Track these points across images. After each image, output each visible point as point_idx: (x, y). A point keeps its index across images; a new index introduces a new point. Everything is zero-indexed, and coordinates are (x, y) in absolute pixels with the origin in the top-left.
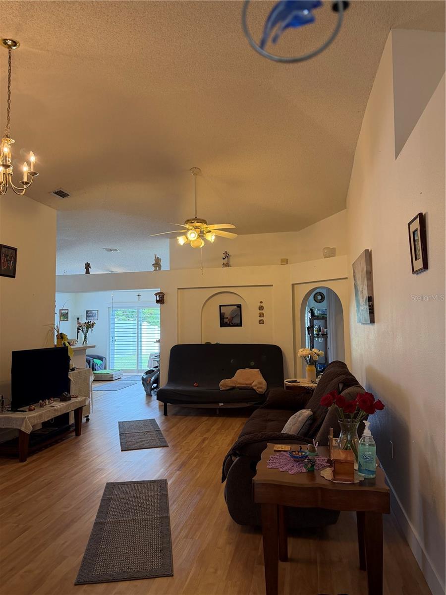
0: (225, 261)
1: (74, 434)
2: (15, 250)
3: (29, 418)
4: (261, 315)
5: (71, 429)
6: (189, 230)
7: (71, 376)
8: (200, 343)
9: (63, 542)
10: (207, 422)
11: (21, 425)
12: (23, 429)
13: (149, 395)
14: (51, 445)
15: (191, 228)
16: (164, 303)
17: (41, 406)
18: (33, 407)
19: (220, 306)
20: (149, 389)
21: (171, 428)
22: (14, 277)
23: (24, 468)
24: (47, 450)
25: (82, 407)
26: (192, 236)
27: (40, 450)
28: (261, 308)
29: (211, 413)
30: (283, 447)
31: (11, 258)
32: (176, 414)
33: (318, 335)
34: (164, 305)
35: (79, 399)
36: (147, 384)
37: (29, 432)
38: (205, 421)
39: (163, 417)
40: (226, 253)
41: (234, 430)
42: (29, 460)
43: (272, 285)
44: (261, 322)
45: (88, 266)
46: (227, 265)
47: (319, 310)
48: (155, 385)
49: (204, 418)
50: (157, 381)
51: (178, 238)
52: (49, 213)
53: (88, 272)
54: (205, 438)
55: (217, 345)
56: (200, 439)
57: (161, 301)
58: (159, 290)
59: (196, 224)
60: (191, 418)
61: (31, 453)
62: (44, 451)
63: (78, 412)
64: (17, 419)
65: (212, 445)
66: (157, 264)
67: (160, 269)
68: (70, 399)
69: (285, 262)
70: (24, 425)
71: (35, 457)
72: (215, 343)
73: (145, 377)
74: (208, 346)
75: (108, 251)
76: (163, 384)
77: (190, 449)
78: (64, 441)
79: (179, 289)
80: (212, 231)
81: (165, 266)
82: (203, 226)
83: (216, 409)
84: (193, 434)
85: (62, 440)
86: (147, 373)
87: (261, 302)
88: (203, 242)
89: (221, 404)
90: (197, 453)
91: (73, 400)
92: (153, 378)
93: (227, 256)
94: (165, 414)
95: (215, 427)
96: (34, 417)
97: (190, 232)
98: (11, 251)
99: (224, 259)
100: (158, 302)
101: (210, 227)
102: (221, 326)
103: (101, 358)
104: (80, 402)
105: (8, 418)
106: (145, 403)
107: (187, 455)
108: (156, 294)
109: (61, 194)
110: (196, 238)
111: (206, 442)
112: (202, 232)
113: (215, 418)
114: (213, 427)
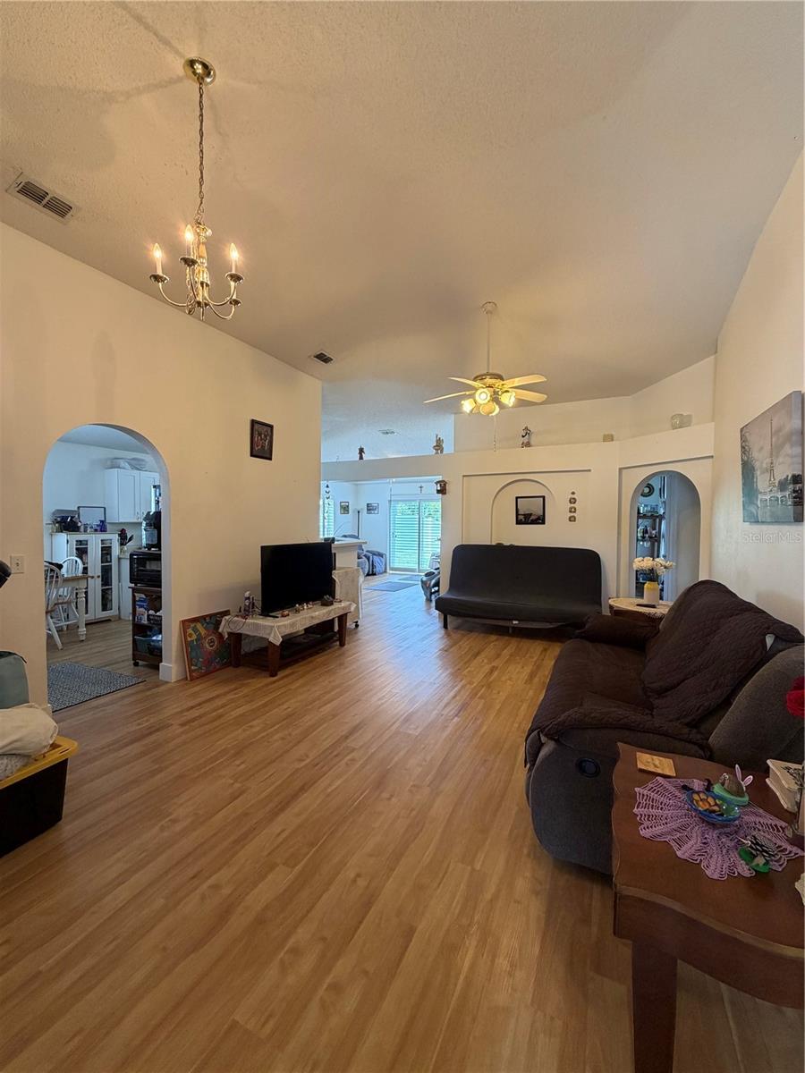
0: (526, 440)
1: (338, 643)
2: (271, 427)
3: (279, 627)
4: (573, 510)
5: (335, 638)
6: (476, 390)
7: (336, 575)
8: (489, 544)
9: (278, 831)
10: (497, 643)
11: (269, 634)
12: (271, 639)
13: (429, 600)
14: (311, 655)
15: (481, 385)
16: (445, 493)
17: (297, 611)
18: (286, 612)
19: (517, 498)
20: (429, 594)
21: (451, 647)
22: (270, 459)
23: (273, 686)
24: (305, 662)
25: (346, 614)
26: (483, 396)
27: (296, 661)
28: (573, 501)
29: (502, 631)
30: (657, 763)
31: (266, 436)
32: (457, 628)
33: (643, 537)
34: (445, 496)
35: (343, 605)
36: (427, 588)
37: (278, 644)
38: (494, 643)
39: (443, 631)
40: (526, 428)
41: (533, 658)
42: (281, 674)
43: (590, 470)
44: (572, 519)
45: (361, 451)
46: (528, 444)
47: (646, 506)
48: (436, 588)
49: (493, 636)
50: (437, 584)
51: (463, 402)
52: (311, 385)
53: (361, 458)
54: (494, 667)
55: (512, 547)
56: (487, 668)
57: (442, 491)
58: (440, 478)
59: (489, 381)
60: (477, 634)
61: (283, 666)
62: (301, 664)
63: (343, 618)
64: (265, 627)
65: (503, 679)
66: (439, 446)
67: (442, 452)
68: (332, 604)
69: (609, 438)
70: (272, 635)
71: (287, 671)
72: (508, 544)
73: (425, 579)
74: (500, 548)
75: (384, 433)
76: (444, 590)
77: (473, 683)
78: (326, 653)
79: (464, 476)
80: (510, 390)
81: (448, 448)
82: (498, 383)
83: (508, 627)
84: (479, 659)
85: (323, 650)
86: (426, 575)
87: (573, 493)
88: (497, 407)
89: (514, 622)
90: (483, 689)
91: (336, 605)
92: (433, 581)
93: (527, 432)
94: (445, 626)
95: (506, 653)
96: (285, 626)
97: (479, 392)
98: (265, 428)
99: (523, 437)
100: (438, 492)
101: (508, 384)
102: (517, 523)
103: (381, 555)
104: (343, 608)
105: (257, 624)
106: (424, 609)
107: (470, 691)
108: (437, 483)
109: (323, 358)
110: (487, 401)
111: (496, 673)
112: (495, 393)
113: (507, 638)
114: (505, 651)
